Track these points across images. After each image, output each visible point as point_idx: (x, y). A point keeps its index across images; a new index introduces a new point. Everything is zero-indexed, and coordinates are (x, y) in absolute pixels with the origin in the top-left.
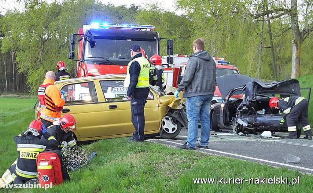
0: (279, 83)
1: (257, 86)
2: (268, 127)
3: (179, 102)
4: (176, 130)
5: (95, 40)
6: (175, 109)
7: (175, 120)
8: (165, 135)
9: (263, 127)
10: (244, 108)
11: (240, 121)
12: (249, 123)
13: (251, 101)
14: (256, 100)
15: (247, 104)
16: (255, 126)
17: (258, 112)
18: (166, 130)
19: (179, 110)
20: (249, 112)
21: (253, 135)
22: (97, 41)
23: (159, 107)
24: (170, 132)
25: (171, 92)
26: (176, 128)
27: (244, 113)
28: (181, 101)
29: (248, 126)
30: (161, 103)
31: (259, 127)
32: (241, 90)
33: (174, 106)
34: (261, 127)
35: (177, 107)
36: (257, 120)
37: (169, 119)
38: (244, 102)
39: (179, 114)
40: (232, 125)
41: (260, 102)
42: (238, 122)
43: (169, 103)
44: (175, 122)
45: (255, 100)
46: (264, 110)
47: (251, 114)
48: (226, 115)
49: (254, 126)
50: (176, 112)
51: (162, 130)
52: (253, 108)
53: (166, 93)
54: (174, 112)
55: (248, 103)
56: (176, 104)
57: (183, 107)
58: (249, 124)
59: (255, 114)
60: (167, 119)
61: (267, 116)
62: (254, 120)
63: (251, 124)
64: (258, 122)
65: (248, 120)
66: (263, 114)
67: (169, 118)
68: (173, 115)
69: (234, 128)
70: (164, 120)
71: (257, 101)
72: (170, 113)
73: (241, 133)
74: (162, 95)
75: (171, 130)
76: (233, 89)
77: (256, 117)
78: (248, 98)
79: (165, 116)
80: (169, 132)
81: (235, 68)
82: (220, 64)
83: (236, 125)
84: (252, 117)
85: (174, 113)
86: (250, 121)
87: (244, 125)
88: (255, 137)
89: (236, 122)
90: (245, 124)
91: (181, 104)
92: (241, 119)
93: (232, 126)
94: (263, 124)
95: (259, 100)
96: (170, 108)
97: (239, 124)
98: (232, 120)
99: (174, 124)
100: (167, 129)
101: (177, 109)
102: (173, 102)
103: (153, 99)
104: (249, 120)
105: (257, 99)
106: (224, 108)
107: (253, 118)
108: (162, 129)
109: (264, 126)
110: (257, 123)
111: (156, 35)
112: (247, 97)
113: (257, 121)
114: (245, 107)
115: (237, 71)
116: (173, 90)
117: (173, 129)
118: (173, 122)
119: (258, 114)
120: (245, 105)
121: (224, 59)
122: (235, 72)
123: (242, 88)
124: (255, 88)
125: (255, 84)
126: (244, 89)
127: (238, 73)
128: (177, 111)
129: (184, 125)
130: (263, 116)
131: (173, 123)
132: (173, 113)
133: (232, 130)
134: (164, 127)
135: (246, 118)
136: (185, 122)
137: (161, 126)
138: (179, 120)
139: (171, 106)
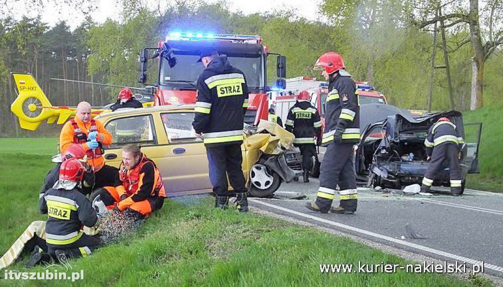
0: (433, 116)
1: (402, 120)
2: (417, 178)
3: (277, 144)
4: (271, 184)
5: (175, 56)
6: (270, 153)
7: (270, 170)
8: (255, 192)
9: (410, 178)
10: (384, 151)
11: (377, 171)
12: (389, 173)
13: (393, 142)
14: (400, 141)
15: (387, 146)
16: (399, 177)
17: (404, 158)
18: (257, 185)
19: (276, 155)
20: (391, 157)
21: (394, 191)
22: (178, 58)
23: (246, 150)
24: (263, 187)
25: (265, 130)
26: (271, 182)
27: (383, 158)
28: (279, 143)
29: (388, 178)
30: (249, 146)
31: (404, 179)
32: (381, 126)
33: (268, 149)
34: (407, 178)
35: (273, 151)
36: (400, 168)
37: (261, 169)
38: (383, 144)
39: (277, 161)
41: (406, 144)
42: (374, 171)
43: (260, 145)
44: (270, 172)
45: (398, 141)
46: (412, 155)
47: (393, 160)
48: (360, 162)
49: (396, 177)
50: (271, 158)
51: (251, 184)
52: (396, 152)
53: (258, 131)
56: (271, 146)
57: (282, 151)
58: (390, 175)
59: (399, 160)
60: (258, 168)
61: (415, 163)
62: (397, 168)
63: (392, 175)
64: (403, 172)
65: (388, 168)
66: (411, 160)
68: (267, 162)
69: (370, 180)
70: (254, 170)
71: (402, 142)
72: (262, 160)
73: (378, 188)
74: (251, 134)
75: (264, 184)
76: (370, 125)
77: (400, 165)
78: (389, 138)
79: (255, 164)
80: (261, 186)
81: (381, 95)
82: (361, 89)
83: (372, 175)
84: (394, 165)
85: (268, 160)
86: (391, 170)
87: (382, 176)
88: (397, 193)
89: (372, 172)
90: (384, 175)
91: (280, 147)
92: (379, 167)
93: (368, 176)
94: (410, 174)
95: (405, 141)
96: (263, 152)
97: (376, 175)
98: (368, 169)
99: (269, 176)
100: (258, 183)
101: (273, 153)
102: (267, 144)
104: (390, 168)
105: (401, 139)
106: (357, 151)
109: (412, 178)
110: (402, 174)
111: (261, 49)
112: (387, 136)
113: (401, 170)
114: (385, 150)
115: (383, 99)
116: (271, 126)
117: (267, 183)
118: (267, 172)
119: (403, 161)
120: (384, 148)
121: (367, 83)
122: (381, 100)
123: (382, 123)
124: (399, 123)
125: (399, 117)
126: (384, 125)
127: (385, 103)
128: (273, 157)
129: (283, 177)
130: (410, 163)
131: (266, 175)
132: (266, 159)
133: (367, 183)
134: (254, 180)
135: (385, 167)
136: (284, 173)
137: (250, 178)
138: (275, 170)
139: (263, 149)
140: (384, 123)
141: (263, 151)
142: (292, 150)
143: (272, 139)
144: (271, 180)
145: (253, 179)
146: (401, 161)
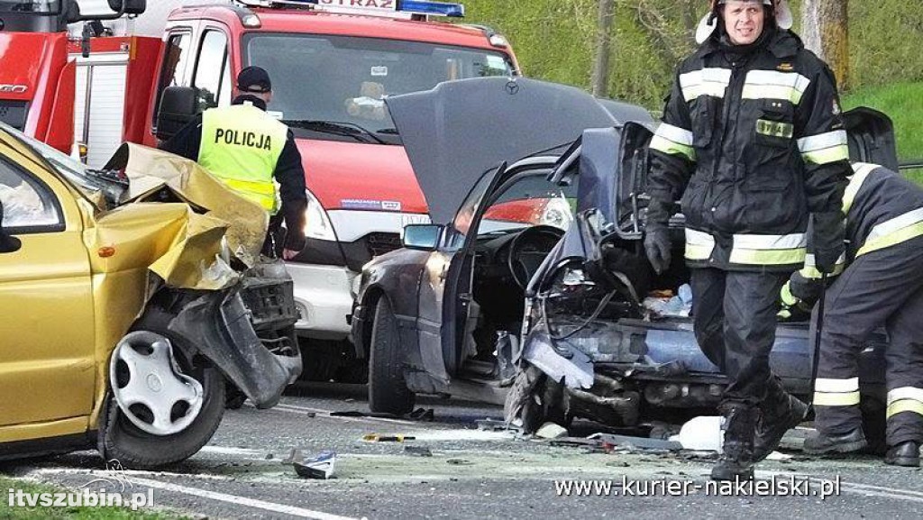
3: (215, 247)
4: (195, 413)
6: (186, 285)
7: (189, 356)
8: (128, 447)
9: (685, 390)
10: (575, 278)
11: (547, 358)
12: (599, 368)
13: (615, 239)
15: (590, 257)
16: (639, 384)
17: (656, 304)
18: (139, 416)
19: (211, 292)
20: (603, 302)
21: (628, 442)
23: (92, 273)
24: (162, 425)
25: (166, 188)
26: (196, 403)
27: (573, 309)
28: (224, 242)
29: (597, 388)
30: (106, 253)
31: (658, 394)
32: (552, 171)
33: (183, 267)
34: (669, 390)
35: (199, 277)
36: (646, 350)
37: (151, 351)
38: (569, 247)
39: (214, 316)
40: (492, 377)
42: (533, 361)
43: (148, 252)
44: (188, 364)
45: (635, 234)
46: (686, 293)
47: (612, 315)
48: (461, 320)
49: (629, 384)
50: (192, 305)
51: (112, 416)
52: (624, 279)
53: (133, 192)
54: (185, 309)
55: (594, 252)
56: (197, 256)
57: (235, 274)
58: (601, 377)
59: (637, 313)
60: (142, 348)
62: (632, 349)
63: (613, 376)
64: (657, 365)
65: (594, 349)
66: (684, 313)
67: (155, 345)
68: (178, 324)
69: (513, 397)
70: (127, 354)
72: (158, 314)
73: (552, 431)
74: (110, 203)
75: (168, 416)
76: (505, 166)
77: (644, 336)
78: (597, 222)
79: (130, 331)
80: (156, 424)
81: (495, 40)
82: (406, 16)
83: (523, 379)
84: (620, 334)
85: (181, 314)
86: (607, 357)
87: (571, 383)
89: (526, 364)
90: (578, 377)
91: (227, 255)
92: (554, 343)
94: (684, 373)
96: (163, 280)
97: (543, 377)
98: (495, 353)
99: (184, 381)
100: (142, 411)
101: (200, 286)
102: (176, 250)
103: (60, 228)
104: (602, 350)
107: (627, 342)
108: (113, 410)
109: (692, 386)
110: (652, 371)
112: (587, 217)
113: (647, 357)
114: (579, 272)
115: (507, 57)
117: (180, 409)
118: (175, 364)
119: (653, 314)
120: (576, 263)
122: (495, 62)
123: (554, 159)
124: (634, 160)
125: (633, 133)
126: (563, 166)
128: (200, 301)
129: (241, 384)
130: (683, 327)
131: (175, 374)
132: (175, 310)
133: (496, 413)
134: (126, 397)
135: (581, 341)
136: (244, 366)
137: (109, 388)
138: (211, 353)
139: (163, 267)
140: (560, 162)
141: (165, 275)
142: (261, 274)
143: (197, 225)
144: (194, 395)
145: (122, 391)
146: (647, 318)
